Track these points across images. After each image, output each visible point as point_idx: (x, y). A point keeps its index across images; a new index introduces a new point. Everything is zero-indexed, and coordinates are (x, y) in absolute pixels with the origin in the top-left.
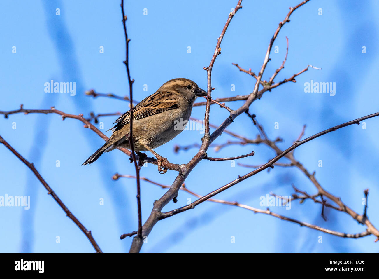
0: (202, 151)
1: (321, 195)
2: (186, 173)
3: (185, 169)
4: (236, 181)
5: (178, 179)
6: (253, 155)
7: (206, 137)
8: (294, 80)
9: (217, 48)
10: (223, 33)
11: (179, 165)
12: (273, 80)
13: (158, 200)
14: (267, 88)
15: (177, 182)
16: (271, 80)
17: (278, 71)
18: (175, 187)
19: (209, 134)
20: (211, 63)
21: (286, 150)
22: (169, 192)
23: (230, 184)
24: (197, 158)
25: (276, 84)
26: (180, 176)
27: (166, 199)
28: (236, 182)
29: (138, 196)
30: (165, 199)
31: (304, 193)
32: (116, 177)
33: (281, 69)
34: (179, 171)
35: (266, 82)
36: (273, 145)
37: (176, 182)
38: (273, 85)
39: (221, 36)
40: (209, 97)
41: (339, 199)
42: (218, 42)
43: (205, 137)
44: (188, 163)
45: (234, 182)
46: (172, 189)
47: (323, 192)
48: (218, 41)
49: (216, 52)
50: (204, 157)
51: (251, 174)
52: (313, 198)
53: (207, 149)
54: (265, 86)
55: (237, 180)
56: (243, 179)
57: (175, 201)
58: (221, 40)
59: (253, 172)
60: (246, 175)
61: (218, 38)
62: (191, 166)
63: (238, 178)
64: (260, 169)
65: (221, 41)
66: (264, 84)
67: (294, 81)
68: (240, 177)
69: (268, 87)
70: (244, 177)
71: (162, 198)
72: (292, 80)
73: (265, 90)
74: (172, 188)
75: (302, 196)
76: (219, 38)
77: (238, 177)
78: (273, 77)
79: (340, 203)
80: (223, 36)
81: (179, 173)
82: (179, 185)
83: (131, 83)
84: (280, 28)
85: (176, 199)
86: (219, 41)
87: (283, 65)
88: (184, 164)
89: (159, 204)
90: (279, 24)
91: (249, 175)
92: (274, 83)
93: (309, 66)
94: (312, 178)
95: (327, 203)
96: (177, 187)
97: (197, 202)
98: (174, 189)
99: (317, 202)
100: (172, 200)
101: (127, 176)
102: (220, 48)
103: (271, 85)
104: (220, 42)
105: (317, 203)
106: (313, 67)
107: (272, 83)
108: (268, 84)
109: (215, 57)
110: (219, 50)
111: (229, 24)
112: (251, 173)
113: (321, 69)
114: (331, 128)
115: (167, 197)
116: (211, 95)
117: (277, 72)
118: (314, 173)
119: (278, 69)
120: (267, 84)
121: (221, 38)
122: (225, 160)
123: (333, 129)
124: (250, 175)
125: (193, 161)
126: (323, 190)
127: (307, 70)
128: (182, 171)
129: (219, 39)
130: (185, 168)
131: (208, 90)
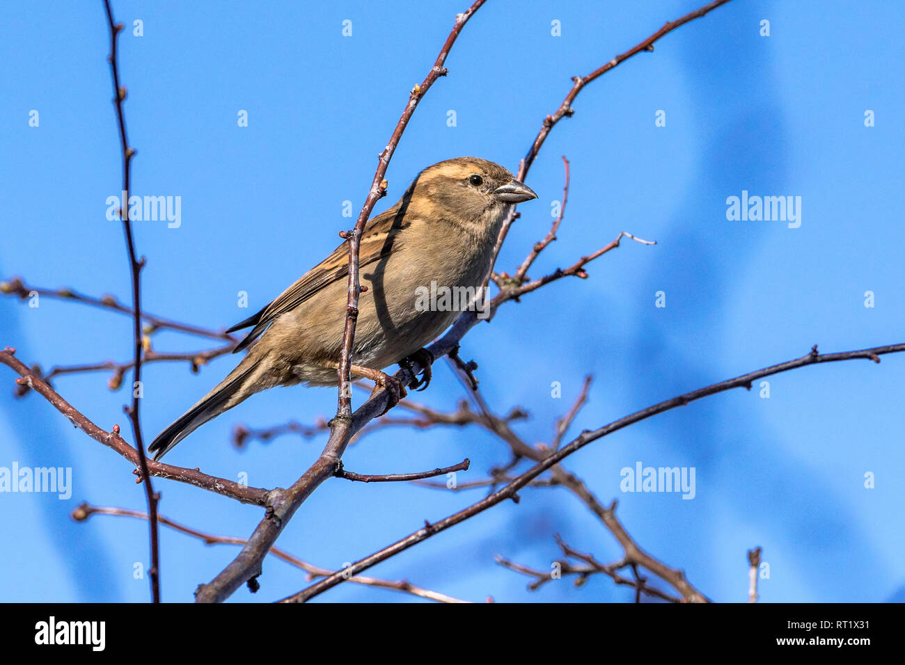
0: (329, 455)
1: (632, 563)
2: (285, 511)
3: (283, 502)
4: (418, 536)
5: (264, 528)
6: (466, 469)
7: (340, 417)
8: (583, 271)
9: (376, 180)
10: (394, 141)
11: (266, 490)
12: (525, 271)
13: (207, 582)
14: (510, 292)
15: (260, 537)
16: (520, 272)
17: (538, 247)
18: (255, 550)
19: (350, 410)
20: (361, 220)
21: (553, 455)
22: (239, 564)
23: (402, 544)
24: (316, 473)
25: (533, 283)
26: (269, 519)
27: (230, 582)
28: (418, 539)
29: (154, 571)
30: (228, 581)
31: (588, 560)
32: (81, 513)
33: (548, 243)
34: (267, 507)
35: (507, 277)
36: (502, 428)
37: (257, 536)
38: (525, 286)
39: (387, 148)
40: (352, 311)
41: (681, 575)
42: (379, 165)
43: (338, 417)
44: (292, 487)
45: (413, 538)
46: (247, 555)
47: (637, 557)
48: (380, 160)
49: (375, 190)
50: (336, 470)
51: (460, 517)
52: (612, 572)
53: (344, 449)
54: (503, 288)
55: (420, 533)
56: (437, 530)
57: (254, 587)
58: (387, 159)
59: (466, 512)
60: (445, 520)
61: (381, 154)
62: (300, 496)
63: (423, 529)
64: (483, 505)
65: (388, 162)
66: (502, 283)
67: (582, 275)
68: (428, 526)
69: (512, 289)
70: (441, 526)
71: (217, 579)
72: (578, 271)
73: (505, 297)
74: (246, 552)
75: (581, 566)
76: (384, 154)
77: (423, 525)
78: (526, 263)
79: (683, 585)
80: (394, 149)
81: (267, 513)
82: (265, 545)
83: (137, 267)
84: (547, 132)
85: (256, 581)
86: (383, 161)
87: (554, 233)
88: (281, 490)
89: (210, 593)
90: (545, 122)
91: (453, 520)
92: (528, 281)
93: (623, 235)
94: (607, 517)
95: (648, 585)
96: (259, 548)
97: (311, 591)
98: (252, 556)
99: (621, 582)
100: (245, 584)
101: (112, 510)
102: (384, 180)
103: (519, 285)
104: (385, 163)
105: (623, 584)
106: (632, 237)
107: (523, 279)
108: (513, 282)
109: (369, 203)
110: (381, 185)
111: (410, 116)
112: (460, 515)
113: (656, 243)
114: (674, 399)
115: (233, 575)
116: (357, 305)
117: (538, 251)
118: (614, 505)
119: (539, 243)
120: (510, 281)
121: (388, 155)
122: (390, 480)
123: (681, 401)
124: (457, 519)
125: (305, 482)
126: (638, 549)
127: (616, 246)
128: (274, 506)
129: (383, 156)
130: (282, 498)
131: (349, 293)
